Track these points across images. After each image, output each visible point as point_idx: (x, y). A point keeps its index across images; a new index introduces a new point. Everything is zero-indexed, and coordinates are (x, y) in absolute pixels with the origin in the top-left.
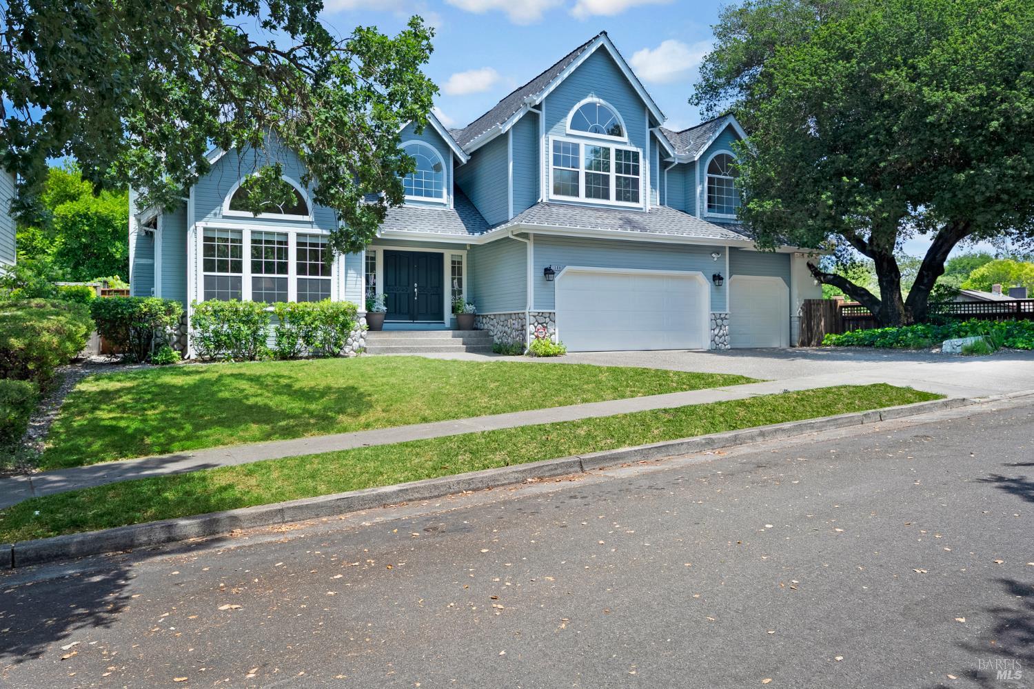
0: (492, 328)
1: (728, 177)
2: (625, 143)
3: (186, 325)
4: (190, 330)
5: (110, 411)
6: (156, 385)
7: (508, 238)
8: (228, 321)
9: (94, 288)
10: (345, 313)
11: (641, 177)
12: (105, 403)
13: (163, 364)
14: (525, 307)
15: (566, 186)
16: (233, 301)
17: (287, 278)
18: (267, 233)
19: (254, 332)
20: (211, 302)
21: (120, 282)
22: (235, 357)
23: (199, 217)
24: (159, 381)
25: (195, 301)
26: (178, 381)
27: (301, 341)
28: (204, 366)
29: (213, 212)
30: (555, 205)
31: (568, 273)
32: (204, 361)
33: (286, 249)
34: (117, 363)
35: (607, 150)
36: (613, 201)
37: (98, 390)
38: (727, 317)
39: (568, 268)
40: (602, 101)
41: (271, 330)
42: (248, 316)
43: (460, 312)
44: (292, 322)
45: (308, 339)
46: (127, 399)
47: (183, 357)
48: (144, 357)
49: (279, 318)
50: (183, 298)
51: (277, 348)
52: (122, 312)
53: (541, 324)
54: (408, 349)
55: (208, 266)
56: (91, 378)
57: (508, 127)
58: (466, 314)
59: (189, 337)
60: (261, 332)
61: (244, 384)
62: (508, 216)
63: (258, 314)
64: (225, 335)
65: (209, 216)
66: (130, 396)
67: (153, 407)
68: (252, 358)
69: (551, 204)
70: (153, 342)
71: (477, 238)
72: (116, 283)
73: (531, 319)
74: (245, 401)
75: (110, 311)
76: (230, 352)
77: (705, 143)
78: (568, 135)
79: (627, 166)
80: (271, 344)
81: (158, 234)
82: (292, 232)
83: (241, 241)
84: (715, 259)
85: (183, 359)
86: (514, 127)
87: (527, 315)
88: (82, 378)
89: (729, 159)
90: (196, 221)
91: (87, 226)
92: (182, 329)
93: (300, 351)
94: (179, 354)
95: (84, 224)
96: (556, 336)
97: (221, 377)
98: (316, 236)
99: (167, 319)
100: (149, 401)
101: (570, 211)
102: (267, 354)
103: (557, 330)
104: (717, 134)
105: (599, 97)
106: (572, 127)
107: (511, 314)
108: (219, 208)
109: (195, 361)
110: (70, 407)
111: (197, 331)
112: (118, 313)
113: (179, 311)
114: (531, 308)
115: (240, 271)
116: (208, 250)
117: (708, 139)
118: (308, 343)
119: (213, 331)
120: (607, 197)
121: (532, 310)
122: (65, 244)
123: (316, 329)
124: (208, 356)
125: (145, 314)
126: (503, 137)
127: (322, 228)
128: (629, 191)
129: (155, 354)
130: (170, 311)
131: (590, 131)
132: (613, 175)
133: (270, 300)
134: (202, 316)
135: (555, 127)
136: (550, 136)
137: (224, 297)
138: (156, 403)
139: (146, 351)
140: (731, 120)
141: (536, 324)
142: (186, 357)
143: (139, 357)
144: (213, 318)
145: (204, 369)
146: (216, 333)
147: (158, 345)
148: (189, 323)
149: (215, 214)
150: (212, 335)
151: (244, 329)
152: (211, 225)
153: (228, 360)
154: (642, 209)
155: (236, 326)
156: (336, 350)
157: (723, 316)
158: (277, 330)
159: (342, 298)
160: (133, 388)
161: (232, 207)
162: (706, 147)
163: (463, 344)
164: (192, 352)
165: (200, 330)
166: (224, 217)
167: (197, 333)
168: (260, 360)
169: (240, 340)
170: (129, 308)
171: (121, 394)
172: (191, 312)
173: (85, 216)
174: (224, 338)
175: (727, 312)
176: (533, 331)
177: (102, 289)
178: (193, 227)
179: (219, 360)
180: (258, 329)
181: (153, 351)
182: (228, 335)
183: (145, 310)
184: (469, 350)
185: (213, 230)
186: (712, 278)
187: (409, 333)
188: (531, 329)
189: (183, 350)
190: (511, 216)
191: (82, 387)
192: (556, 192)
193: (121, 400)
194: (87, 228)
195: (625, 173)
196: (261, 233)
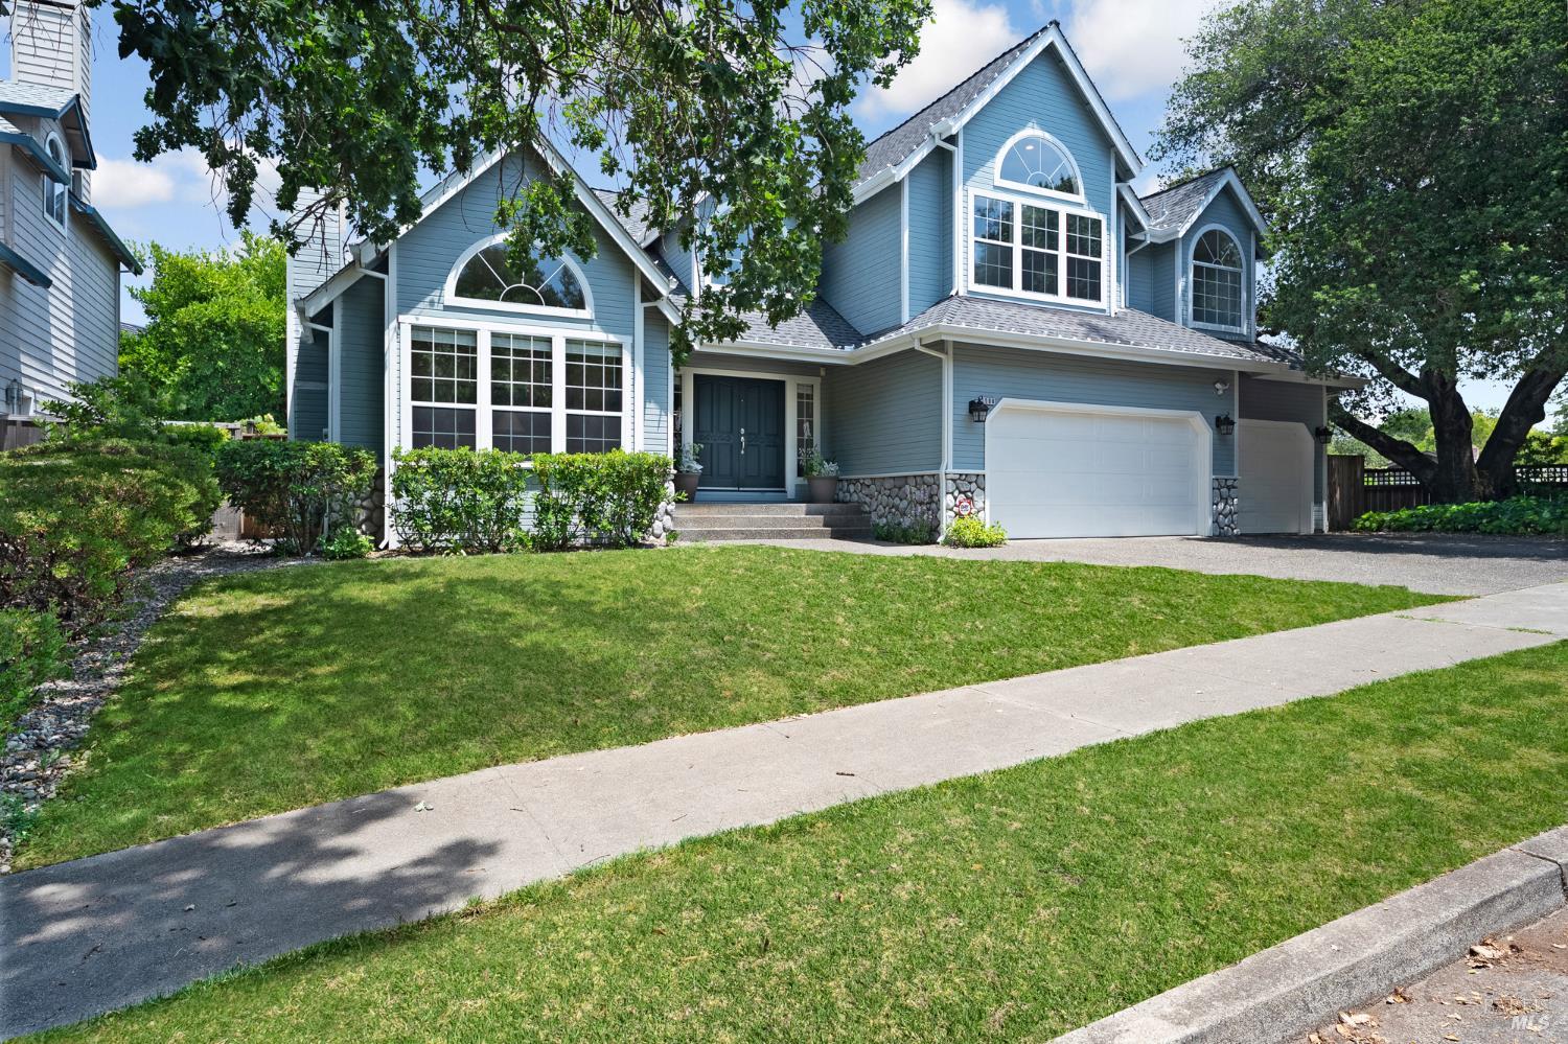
0: (868, 500)
1: (1222, 267)
2: (1081, 205)
3: (383, 491)
4: (389, 498)
5: (234, 667)
6: (332, 605)
7: (913, 350)
8: (456, 483)
9: (230, 432)
10: (650, 473)
11: (1103, 260)
12: (226, 645)
13: (344, 558)
14: (938, 465)
15: (994, 270)
16: (464, 450)
17: (550, 414)
18: (517, 337)
19: (499, 505)
20: (425, 452)
21: (273, 424)
22: (467, 546)
23: (405, 307)
24: (336, 595)
25: (398, 450)
26: (375, 593)
27: (575, 519)
28: (417, 563)
29: (428, 299)
30: (978, 300)
31: (1007, 410)
32: (413, 554)
33: (549, 365)
34: (265, 556)
35: (1054, 215)
36: (1062, 296)
37: (217, 614)
38: (1236, 484)
39: (1005, 402)
40: (1047, 136)
41: (528, 500)
42: (488, 476)
43: (815, 474)
44: (565, 487)
45: (589, 516)
46: (273, 634)
47: (377, 546)
48: (311, 545)
49: (540, 479)
50: (377, 443)
51: (534, 531)
52: (272, 467)
53: (964, 493)
54: (742, 532)
55: (419, 390)
56: (213, 585)
57: (901, 173)
58: (825, 478)
59: (387, 512)
60: (510, 504)
61: (501, 603)
62: (900, 318)
63: (507, 472)
64: (451, 509)
65: (421, 305)
66: (279, 630)
67: (329, 658)
68: (495, 549)
69: (973, 297)
70: (326, 519)
71: (847, 355)
72: (268, 425)
73: (946, 485)
74: (514, 640)
75: (251, 466)
76: (457, 537)
77: (1194, 211)
78: (996, 188)
79: (1083, 242)
80: (527, 523)
81: (335, 335)
82: (559, 335)
83: (474, 350)
84: (1220, 392)
85: (378, 550)
86: (911, 173)
87: (943, 478)
88: (192, 587)
89: (1225, 238)
90: (399, 313)
91: (226, 342)
92: (374, 498)
93: (574, 536)
94: (370, 541)
95: (220, 340)
96: (987, 515)
97: (451, 585)
98: (598, 344)
99: (351, 478)
100: (319, 642)
101: (1003, 310)
102: (521, 541)
103: (987, 503)
104: (1211, 198)
105: (1043, 129)
106: (1004, 176)
107: (906, 477)
108: (437, 292)
109: (399, 552)
110: (152, 655)
111: (402, 501)
112: (264, 468)
113: (371, 466)
114: (948, 467)
115: (473, 399)
116: (419, 365)
117: (1199, 204)
118: (589, 522)
119: (429, 502)
120: (1053, 290)
121: (950, 470)
122: (193, 370)
123: (602, 498)
124: (420, 544)
125: (313, 470)
126: (895, 189)
127: (607, 331)
128: (1086, 282)
129: (330, 540)
130: (356, 467)
131: (1031, 183)
132: (1062, 254)
133: (524, 448)
134: (410, 476)
135: (978, 173)
136: (970, 189)
137: (447, 443)
138: (332, 648)
139: (313, 536)
140: (1230, 177)
141: (956, 493)
142: (382, 546)
143: (301, 544)
144: (429, 478)
145: (417, 568)
146: (435, 504)
147: (334, 526)
148: (388, 486)
149: (432, 303)
150: (426, 508)
151: (483, 497)
152: (424, 321)
153: (455, 551)
154: (1104, 311)
155: (468, 492)
156: (638, 535)
157: (1229, 483)
158: (538, 500)
159: (640, 447)
160: (288, 609)
161: (461, 291)
162: (1195, 217)
163: (825, 526)
164: (392, 538)
165: (406, 499)
166: (447, 308)
167: (402, 504)
168: (510, 551)
169: (475, 518)
170: (283, 460)
171: (263, 624)
172: (390, 467)
173: (222, 326)
174: (448, 514)
175: (1236, 476)
176: (952, 504)
177: (244, 434)
178: (394, 324)
179: (441, 551)
180: (505, 498)
181: (325, 535)
182: (457, 508)
183: (314, 463)
184: (837, 535)
185: (427, 329)
186: (1214, 421)
187: (738, 508)
188: (947, 500)
189: (377, 533)
190: (906, 318)
191: (189, 608)
192: (979, 280)
193: (261, 637)
194: (224, 346)
195: (1080, 253)
196: (507, 336)
